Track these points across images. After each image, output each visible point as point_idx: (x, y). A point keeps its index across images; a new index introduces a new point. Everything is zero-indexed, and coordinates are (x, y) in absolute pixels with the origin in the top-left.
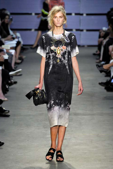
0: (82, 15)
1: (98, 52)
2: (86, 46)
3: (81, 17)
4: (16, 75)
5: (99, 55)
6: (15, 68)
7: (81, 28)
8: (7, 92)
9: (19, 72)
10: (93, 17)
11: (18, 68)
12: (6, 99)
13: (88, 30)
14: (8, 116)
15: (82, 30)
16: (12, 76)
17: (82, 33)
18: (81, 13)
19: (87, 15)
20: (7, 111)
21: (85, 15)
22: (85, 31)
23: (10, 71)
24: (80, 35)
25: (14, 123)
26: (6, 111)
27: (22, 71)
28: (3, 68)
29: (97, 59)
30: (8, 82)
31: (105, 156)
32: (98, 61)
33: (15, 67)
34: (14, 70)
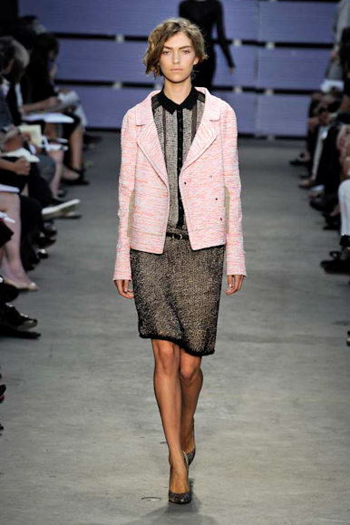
0: (263, 44)
1: (307, 158)
2: (271, 138)
3: (260, 51)
4: (63, 215)
5: (309, 165)
6: (60, 196)
7: (258, 85)
8: (34, 265)
9: (72, 208)
10: (294, 53)
11: (68, 196)
12: (33, 285)
13: (277, 92)
14: (35, 336)
15: (261, 91)
16: (51, 219)
17: (260, 98)
18: (260, 38)
19: (278, 45)
20: (31, 322)
21: (270, 46)
22: (269, 93)
23: (46, 205)
24: (256, 103)
25: (51, 356)
26: (28, 319)
27: (79, 204)
28: (25, 193)
29: (303, 177)
30: (39, 235)
31: (316, 464)
32: (306, 182)
33: (61, 192)
34: (57, 203)
